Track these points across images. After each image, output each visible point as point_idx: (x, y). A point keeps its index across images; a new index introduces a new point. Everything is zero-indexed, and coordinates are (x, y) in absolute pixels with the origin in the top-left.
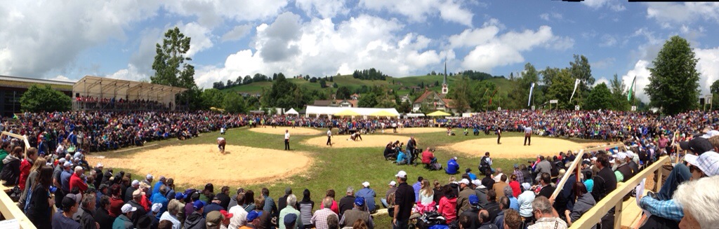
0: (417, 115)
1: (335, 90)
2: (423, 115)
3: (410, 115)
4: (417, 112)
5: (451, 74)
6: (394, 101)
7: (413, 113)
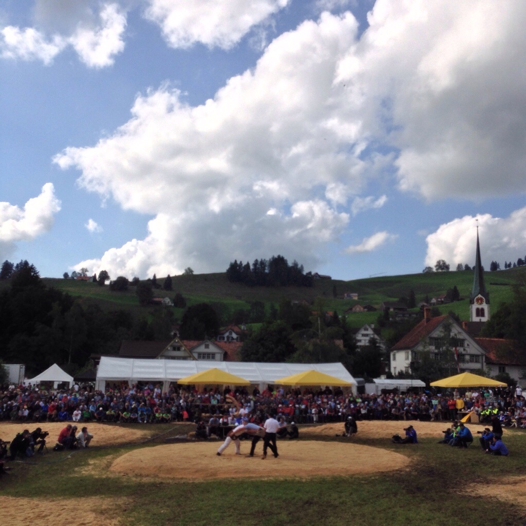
0: (405, 383)
1: (179, 313)
2: (419, 383)
3: (382, 382)
4: (401, 376)
5: (494, 266)
6: (339, 343)
7: (390, 376)
